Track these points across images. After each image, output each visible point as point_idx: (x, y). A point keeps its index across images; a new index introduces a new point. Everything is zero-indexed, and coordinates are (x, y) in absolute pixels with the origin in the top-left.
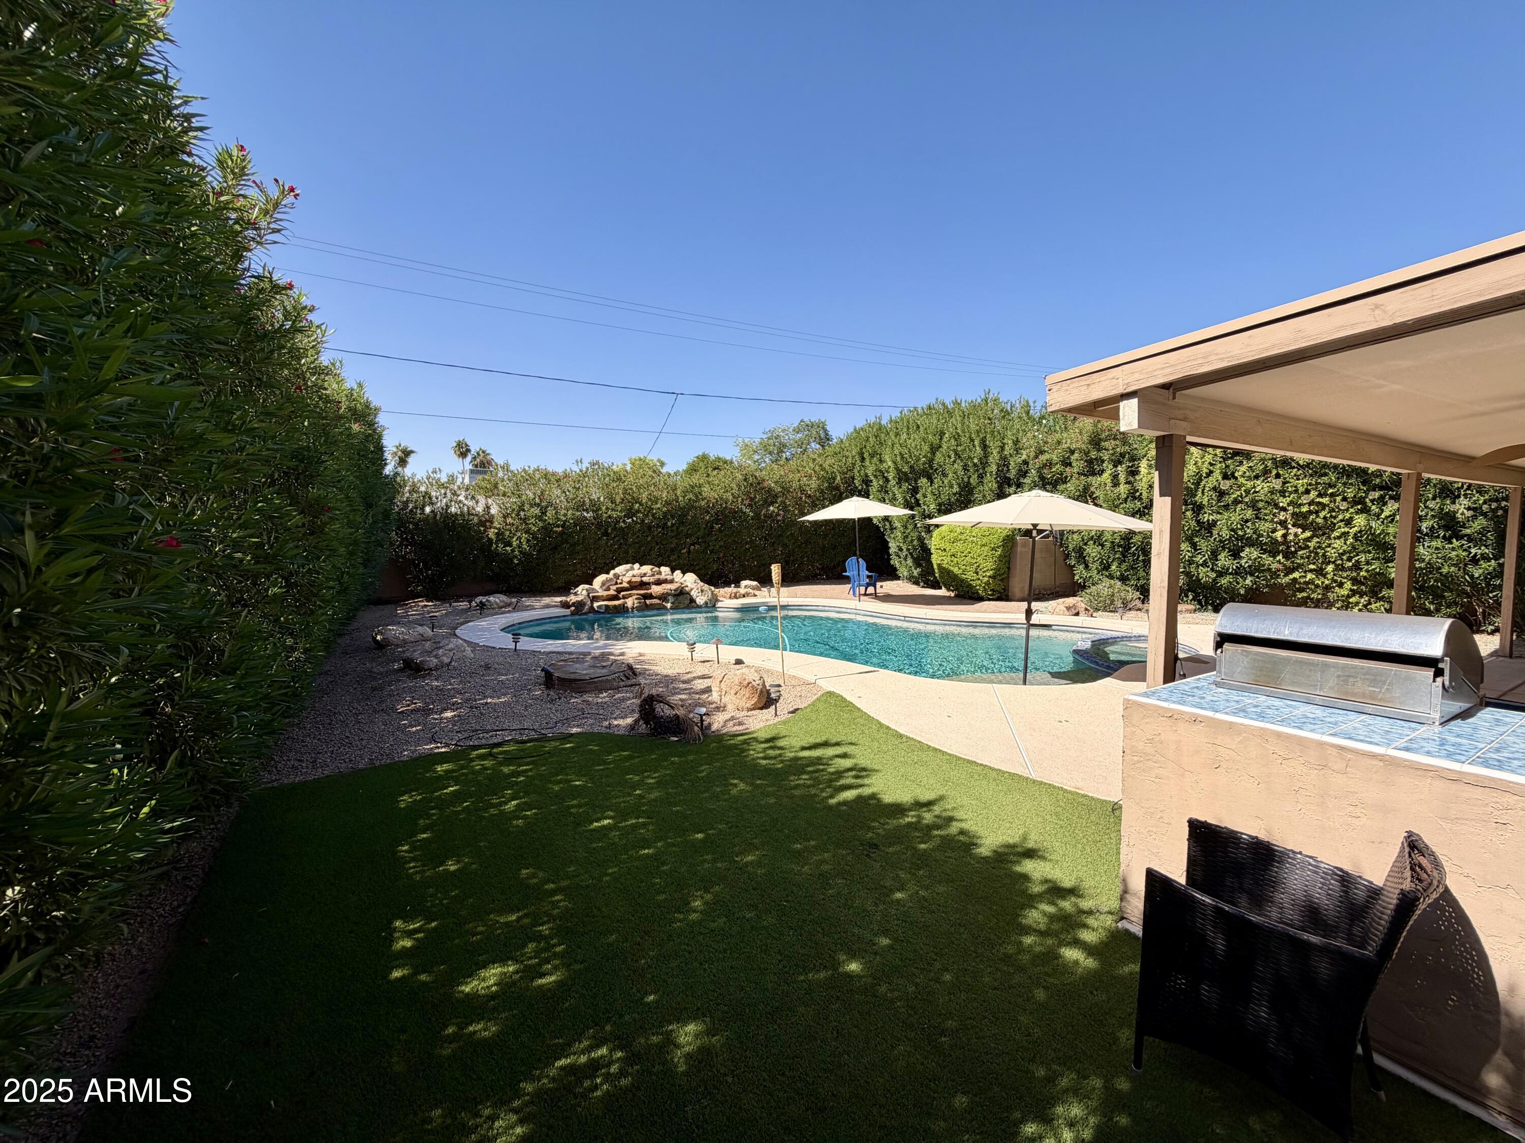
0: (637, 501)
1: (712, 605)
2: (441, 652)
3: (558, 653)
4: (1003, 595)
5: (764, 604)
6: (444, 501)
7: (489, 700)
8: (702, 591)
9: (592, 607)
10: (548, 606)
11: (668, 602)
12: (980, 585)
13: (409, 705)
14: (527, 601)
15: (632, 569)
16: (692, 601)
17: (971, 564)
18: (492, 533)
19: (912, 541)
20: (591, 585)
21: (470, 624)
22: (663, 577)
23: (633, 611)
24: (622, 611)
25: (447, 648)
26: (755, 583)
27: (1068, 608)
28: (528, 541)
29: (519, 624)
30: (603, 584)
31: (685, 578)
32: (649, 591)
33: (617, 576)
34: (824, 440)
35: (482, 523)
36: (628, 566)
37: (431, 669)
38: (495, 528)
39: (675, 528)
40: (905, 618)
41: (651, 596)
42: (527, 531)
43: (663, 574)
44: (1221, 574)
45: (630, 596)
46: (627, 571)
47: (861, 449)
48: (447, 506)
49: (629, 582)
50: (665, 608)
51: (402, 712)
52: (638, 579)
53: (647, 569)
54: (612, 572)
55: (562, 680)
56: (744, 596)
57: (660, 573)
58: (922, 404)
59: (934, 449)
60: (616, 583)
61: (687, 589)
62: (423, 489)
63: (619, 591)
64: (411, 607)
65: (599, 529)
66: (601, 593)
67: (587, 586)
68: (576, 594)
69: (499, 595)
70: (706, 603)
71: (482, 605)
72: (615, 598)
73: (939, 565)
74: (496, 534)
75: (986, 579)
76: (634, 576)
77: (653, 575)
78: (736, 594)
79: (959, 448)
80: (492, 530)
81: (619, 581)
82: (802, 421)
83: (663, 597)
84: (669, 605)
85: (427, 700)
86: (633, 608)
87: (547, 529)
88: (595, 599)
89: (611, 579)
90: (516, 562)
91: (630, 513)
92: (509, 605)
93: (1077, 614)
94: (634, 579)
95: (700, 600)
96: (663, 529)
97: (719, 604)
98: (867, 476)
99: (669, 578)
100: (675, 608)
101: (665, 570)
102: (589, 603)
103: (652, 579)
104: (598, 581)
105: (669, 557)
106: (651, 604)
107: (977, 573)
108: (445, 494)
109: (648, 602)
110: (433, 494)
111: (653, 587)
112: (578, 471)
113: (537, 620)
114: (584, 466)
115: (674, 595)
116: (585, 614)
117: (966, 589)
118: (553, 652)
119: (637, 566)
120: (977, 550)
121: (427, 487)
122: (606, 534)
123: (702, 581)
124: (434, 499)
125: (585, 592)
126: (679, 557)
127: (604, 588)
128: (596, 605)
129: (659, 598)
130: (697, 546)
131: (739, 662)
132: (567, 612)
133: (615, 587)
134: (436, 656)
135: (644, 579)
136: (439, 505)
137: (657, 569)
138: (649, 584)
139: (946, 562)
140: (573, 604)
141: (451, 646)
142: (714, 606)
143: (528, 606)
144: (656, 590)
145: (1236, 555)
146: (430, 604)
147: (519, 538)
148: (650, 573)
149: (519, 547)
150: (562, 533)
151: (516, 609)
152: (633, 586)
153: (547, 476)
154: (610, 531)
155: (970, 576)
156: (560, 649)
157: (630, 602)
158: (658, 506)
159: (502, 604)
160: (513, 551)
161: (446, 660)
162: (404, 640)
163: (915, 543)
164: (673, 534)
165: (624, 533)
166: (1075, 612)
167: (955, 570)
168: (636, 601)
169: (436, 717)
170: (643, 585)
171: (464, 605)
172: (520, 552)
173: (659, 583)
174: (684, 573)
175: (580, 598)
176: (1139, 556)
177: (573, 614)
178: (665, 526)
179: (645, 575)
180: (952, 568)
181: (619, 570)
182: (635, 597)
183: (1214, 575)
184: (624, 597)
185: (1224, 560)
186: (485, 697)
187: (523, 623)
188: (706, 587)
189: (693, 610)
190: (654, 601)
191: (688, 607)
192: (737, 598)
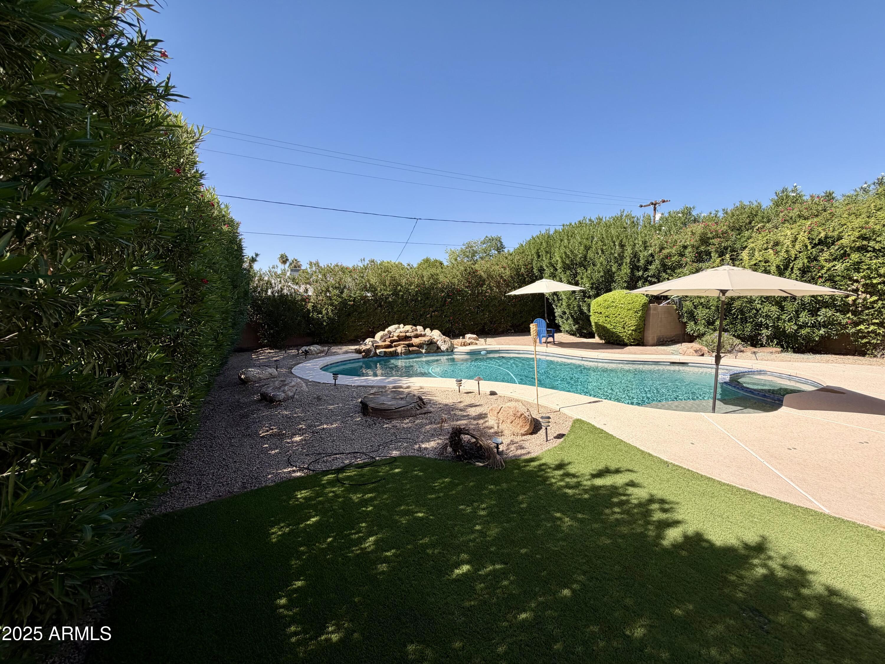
0: (399, 284)
1: (451, 351)
2: (286, 388)
3: (364, 386)
4: (640, 342)
5: (484, 350)
6: (280, 285)
7: (325, 426)
8: (445, 342)
9: (376, 353)
10: (347, 352)
11: (423, 349)
12: (626, 336)
13: (268, 431)
14: (334, 349)
15: (399, 328)
16: (438, 348)
17: (620, 322)
18: (310, 306)
19: (574, 307)
20: (374, 338)
21: (300, 365)
22: (419, 332)
23: (401, 355)
24: (395, 355)
25: (291, 385)
26: (475, 336)
27: (696, 351)
28: (332, 311)
29: (331, 364)
30: (382, 338)
31: (432, 333)
32: (411, 342)
33: (390, 333)
34: (500, 248)
35: (303, 300)
36: (396, 326)
37: (280, 401)
38: (312, 302)
39: (423, 301)
40: (582, 358)
41: (412, 345)
42: (332, 305)
43: (419, 330)
44: (801, 327)
45: (399, 345)
46: (396, 329)
47: (538, 250)
48: (281, 288)
49: (398, 336)
50: (421, 352)
51: (263, 436)
52: (404, 334)
53: (408, 327)
54: (387, 330)
55: (375, 410)
56: (469, 344)
57: (416, 330)
58: (574, 221)
59: (587, 248)
60: (390, 337)
61: (434, 340)
62: (266, 278)
63: (392, 342)
64: (261, 354)
65: (376, 303)
66: (381, 343)
67: (372, 339)
68: (365, 345)
69: (316, 346)
70: (447, 349)
71: (306, 353)
72: (389, 346)
73: (596, 323)
74: (313, 306)
75: (630, 332)
76: (401, 332)
77: (413, 332)
78: (464, 343)
79: (604, 248)
80: (310, 304)
81: (391, 336)
82: (487, 237)
83: (420, 346)
84: (424, 351)
85: (281, 427)
86: (401, 353)
87: (344, 303)
88: (377, 347)
89: (386, 335)
90: (325, 324)
91: (395, 293)
92: (322, 352)
93: (703, 355)
94: (401, 334)
95: (444, 347)
96: (416, 301)
97: (455, 350)
98: (541, 267)
99: (423, 333)
100: (428, 353)
101: (420, 328)
102: (373, 350)
103: (412, 334)
104: (379, 335)
105: (419, 319)
106: (413, 351)
107: (624, 328)
108: (280, 281)
109: (411, 349)
110: (273, 281)
111: (413, 339)
112: (362, 266)
113: (341, 362)
114: (367, 262)
115: (427, 345)
116: (372, 357)
117: (615, 338)
118: (360, 386)
119: (402, 326)
120: (624, 313)
121: (269, 278)
122: (380, 306)
123: (444, 335)
124: (273, 285)
125: (370, 343)
126: (425, 319)
127: (382, 340)
128: (378, 351)
129: (418, 346)
130: (436, 313)
131: (493, 393)
132: (360, 356)
133: (389, 340)
134: (284, 392)
135: (408, 334)
136: (276, 288)
137: (414, 327)
138: (410, 337)
139: (601, 321)
140: (364, 351)
141: (293, 383)
142: (452, 351)
143: (334, 352)
144: (415, 341)
145: (814, 312)
146: (272, 351)
147: (327, 309)
148: (411, 330)
149: (327, 315)
150: (354, 305)
151: (327, 354)
152: (401, 339)
153: (343, 270)
154: (382, 304)
155: (619, 330)
156: (364, 384)
157: (399, 349)
158: (413, 287)
159: (318, 351)
160: (323, 317)
161: (290, 394)
162: (260, 378)
163: (576, 309)
164: (421, 305)
165: (391, 305)
166: (701, 354)
167: (608, 326)
168: (403, 349)
169: (288, 441)
170: (407, 338)
171: (294, 352)
172: (328, 318)
173: (417, 336)
174: (432, 330)
175: (368, 347)
176: (738, 315)
177: (364, 357)
178: (416, 300)
179: (408, 331)
180: (605, 325)
181: (391, 328)
182: (402, 346)
183: (796, 327)
184: (395, 346)
185: (804, 317)
186: (322, 424)
187: (333, 363)
188: (447, 339)
189: (439, 354)
190: (414, 348)
191: (436, 352)
192: (465, 346)
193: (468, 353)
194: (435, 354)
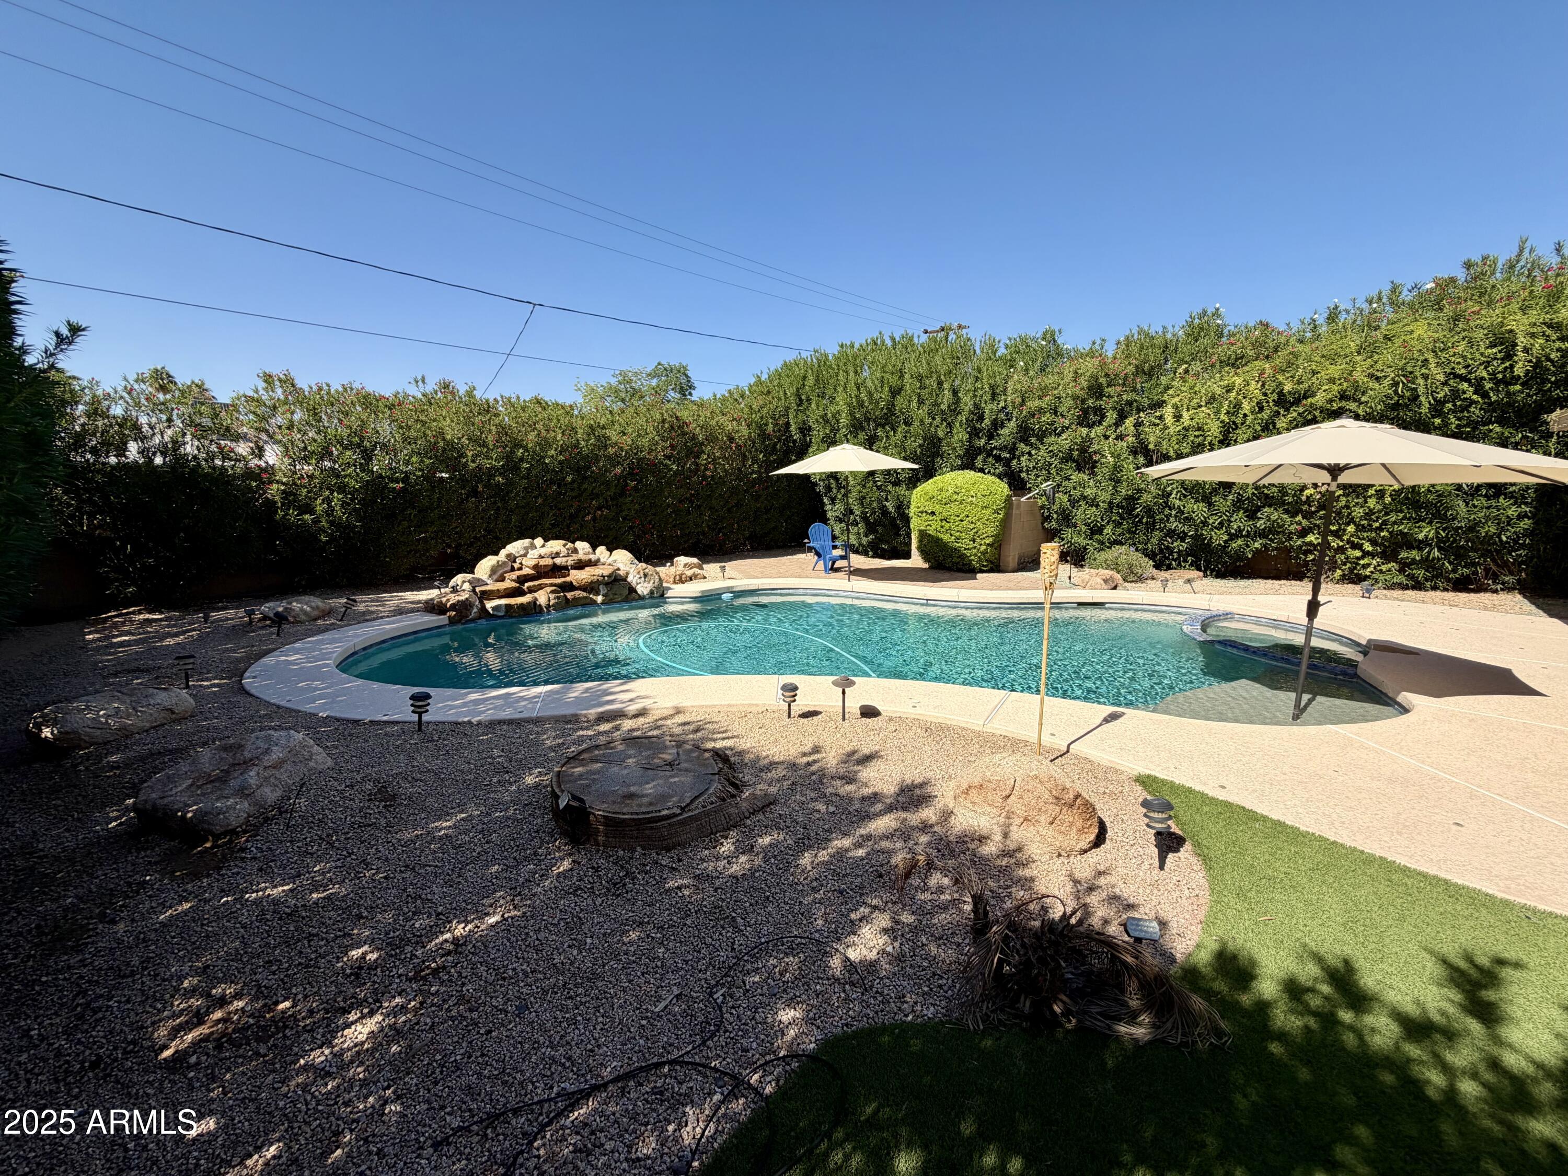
0: (518, 445)
1: (659, 595)
2: (252, 776)
3: (510, 722)
4: (996, 567)
5: (729, 590)
6: (169, 432)
7: (460, 930)
8: (645, 575)
9: (483, 608)
10: (400, 612)
11: (597, 594)
12: (975, 555)
14: (364, 602)
15: (533, 547)
16: (632, 590)
17: (967, 531)
18: (274, 491)
19: (871, 502)
20: (473, 572)
22: (581, 556)
23: (549, 611)
24: (532, 612)
25: (269, 760)
26: (695, 560)
28: (344, 505)
29: (364, 649)
30: (493, 571)
31: (613, 558)
32: (568, 579)
33: (512, 558)
35: (250, 474)
36: (527, 542)
37: (233, 832)
38: (278, 482)
39: (575, 485)
41: (570, 587)
42: (342, 489)
43: (581, 552)
44: (1232, 537)
45: (540, 587)
46: (526, 549)
47: (798, 389)
48: (175, 442)
49: (536, 567)
50: (594, 602)
52: (549, 562)
53: (556, 545)
54: (503, 553)
55: (614, 825)
56: (691, 579)
57: (575, 551)
58: (860, 339)
59: (896, 392)
60: (513, 569)
61: (622, 573)
62: (117, 410)
63: (522, 580)
65: (463, 487)
66: (492, 586)
67: (469, 576)
68: (455, 590)
69: (307, 598)
70: (652, 592)
71: (280, 619)
72: (520, 593)
73: (920, 532)
74: (284, 492)
75: (984, 547)
76: (541, 557)
77: (568, 556)
78: (679, 576)
79: (923, 392)
80: (275, 486)
81: (516, 566)
82: (659, 364)
83: (591, 587)
84: (599, 599)
86: (548, 606)
87: (376, 485)
88: (488, 595)
89: (504, 563)
90: (323, 538)
91: (511, 465)
92: (329, 613)
94: (543, 562)
95: (643, 589)
96: (559, 486)
97: (669, 594)
98: (804, 423)
99: (593, 557)
100: (609, 602)
101: (583, 546)
102: (477, 603)
103: (570, 561)
104: (484, 567)
105: (568, 526)
106: (575, 599)
107: (974, 541)
108: (170, 420)
109: (569, 595)
110: (143, 420)
111: (572, 572)
112: (420, 396)
113: (392, 638)
114: (430, 387)
115: (607, 584)
116: (473, 620)
117: (955, 560)
118: (501, 722)
119: (539, 541)
120: (976, 513)
121: (127, 410)
122: (474, 493)
123: (640, 561)
124: (146, 429)
125: (467, 586)
126: (582, 526)
127: (495, 577)
128: (490, 605)
129: (583, 588)
130: (606, 511)
131: (869, 712)
132: (443, 619)
133: (514, 575)
134: (243, 792)
135: (558, 561)
136: (157, 440)
137: (570, 545)
138: (566, 568)
139: (934, 527)
140: (453, 607)
141: (277, 754)
142: (662, 595)
143: (364, 613)
144: (576, 576)
145: (1252, 515)
147: (328, 500)
148: (564, 551)
149: (328, 515)
150: (404, 490)
151: (347, 617)
152: (541, 572)
153: (368, 401)
154: (480, 488)
155: (964, 544)
156: (507, 713)
157: (542, 597)
158: (553, 452)
159: (316, 613)
160: (316, 521)
161: (271, 795)
162: (123, 728)
163: (875, 505)
164: (574, 494)
165: (501, 493)
167: (946, 537)
168: (552, 596)
170: (556, 570)
172: (332, 523)
173: (581, 565)
174: (611, 550)
175: (463, 597)
176: (1143, 517)
177: (452, 621)
178: (561, 483)
179: (557, 555)
180: (941, 536)
181: (515, 547)
182: (549, 589)
183: (1225, 537)
184: (531, 590)
185: (1239, 521)
186: (442, 921)
187: (371, 646)
188: (650, 569)
189: (634, 604)
190: (578, 593)
191: (626, 600)
192: (683, 582)
193: (696, 599)
194: (626, 606)
